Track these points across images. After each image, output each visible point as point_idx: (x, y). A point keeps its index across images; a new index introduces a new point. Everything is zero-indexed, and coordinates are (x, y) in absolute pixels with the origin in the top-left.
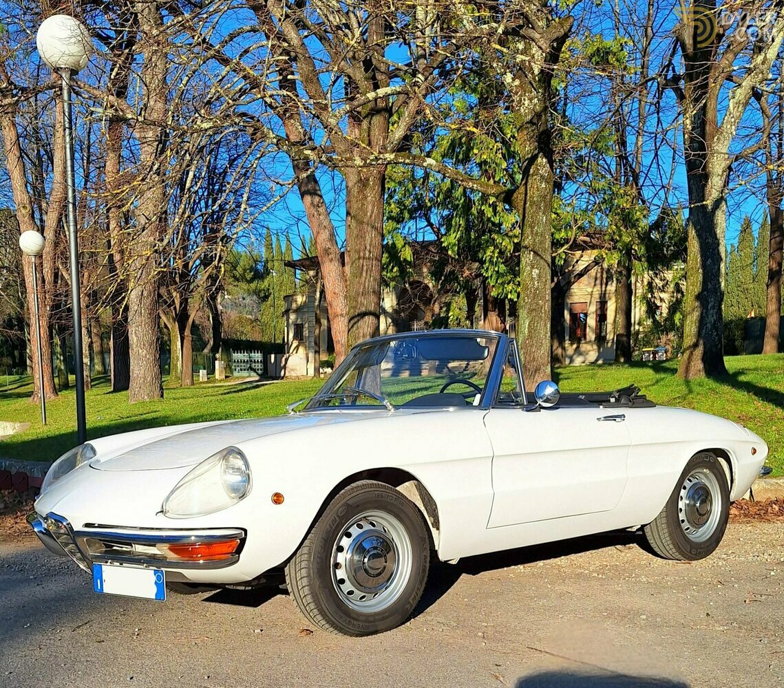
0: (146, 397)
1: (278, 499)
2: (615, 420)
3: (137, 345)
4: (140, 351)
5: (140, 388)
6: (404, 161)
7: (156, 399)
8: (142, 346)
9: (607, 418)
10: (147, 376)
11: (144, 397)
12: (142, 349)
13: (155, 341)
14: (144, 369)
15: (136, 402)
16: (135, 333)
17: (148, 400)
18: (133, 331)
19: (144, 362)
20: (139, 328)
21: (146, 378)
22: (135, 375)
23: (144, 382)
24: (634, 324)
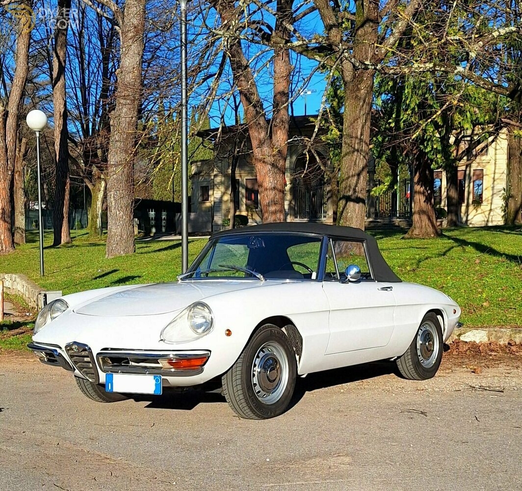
0: (122, 252)
1: (229, 333)
2: (387, 290)
3: (115, 208)
4: (118, 213)
5: (117, 244)
6: (440, 69)
7: (130, 254)
8: (120, 209)
9: (383, 289)
10: (123, 234)
11: (120, 252)
12: (119, 211)
13: (130, 204)
14: (121, 227)
15: (113, 257)
16: (114, 197)
17: (124, 255)
18: (112, 195)
19: (121, 222)
20: (117, 193)
21: (123, 236)
22: (113, 233)
23: (121, 239)
24: (506, 190)
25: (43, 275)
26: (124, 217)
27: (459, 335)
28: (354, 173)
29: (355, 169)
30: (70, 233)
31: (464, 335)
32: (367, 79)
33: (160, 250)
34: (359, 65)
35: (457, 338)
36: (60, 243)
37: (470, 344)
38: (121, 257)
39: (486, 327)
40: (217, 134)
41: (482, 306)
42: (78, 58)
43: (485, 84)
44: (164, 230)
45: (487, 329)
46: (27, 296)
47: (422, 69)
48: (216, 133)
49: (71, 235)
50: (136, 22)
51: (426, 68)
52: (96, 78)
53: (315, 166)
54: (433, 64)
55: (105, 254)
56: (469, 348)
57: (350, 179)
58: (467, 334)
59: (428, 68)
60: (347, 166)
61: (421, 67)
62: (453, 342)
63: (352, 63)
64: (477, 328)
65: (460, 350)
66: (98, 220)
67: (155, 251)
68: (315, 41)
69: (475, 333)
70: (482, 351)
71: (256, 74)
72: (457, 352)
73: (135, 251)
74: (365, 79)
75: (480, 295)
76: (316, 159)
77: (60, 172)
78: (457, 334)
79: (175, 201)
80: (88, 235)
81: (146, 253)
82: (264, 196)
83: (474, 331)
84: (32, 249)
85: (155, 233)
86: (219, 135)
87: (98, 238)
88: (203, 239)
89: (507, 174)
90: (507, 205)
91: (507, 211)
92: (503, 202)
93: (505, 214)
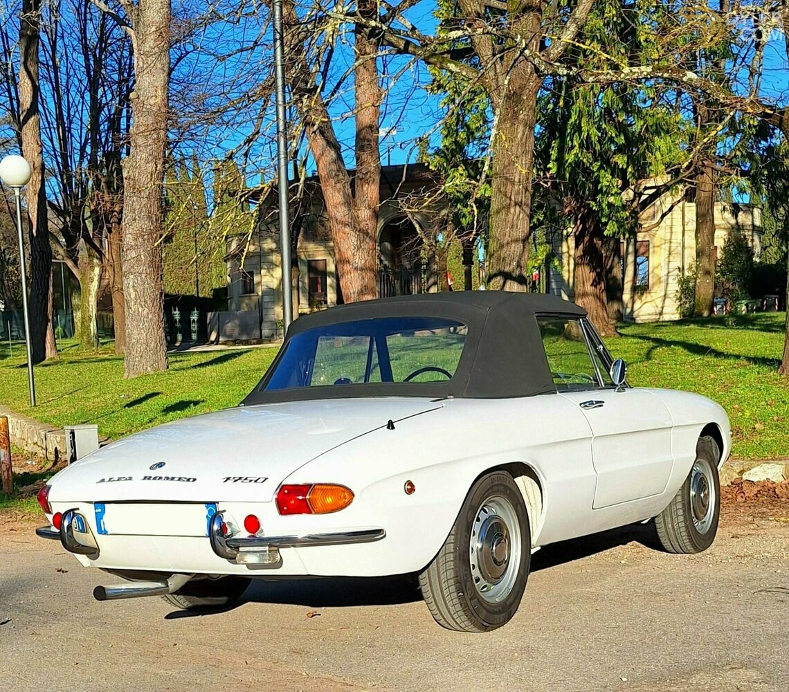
0: (149, 369)
3: (136, 302)
4: (140, 310)
5: (141, 357)
6: (662, 75)
7: (162, 370)
8: (143, 304)
10: (150, 341)
11: (147, 369)
12: (142, 307)
13: (159, 296)
14: (146, 332)
15: (136, 376)
16: (134, 286)
17: (152, 373)
18: (131, 284)
19: (146, 324)
20: (138, 280)
21: (149, 344)
22: (133, 341)
23: (146, 349)
24: (681, 269)
25: (35, 405)
26: (150, 316)
27: (742, 472)
28: (510, 239)
29: (511, 235)
30: (56, 344)
31: (748, 472)
32: (527, 98)
33: (201, 365)
34: (545, 69)
35: (738, 476)
36: (44, 358)
37: (758, 485)
38: (149, 375)
39: (780, 460)
40: (298, 186)
41: (754, 428)
42: (51, 82)
43: (727, 98)
44: (194, 336)
45: (783, 462)
46: (18, 436)
47: (636, 75)
48: (295, 184)
49: (57, 346)
50: (158, 18)
51: (642, 73)
52: (80, 112)
53: (415, 239)
54: (651, 67)
55: (124, 372)
56: (759, 491)
57: (505, 249)
58: (753, 471)
59: (645, 73)
60: (499, 230)
61: (635, 73)
62: (732, 483)
63: (535, 65)
64: (767, 461)
65: (747, 495)
66: (92, 325)
67: (195, 367)
68: (481, 30)
69: (765, 468)
70: (780, 495)
71: (393, 82)
72: (742, 497)
73: (168, 367)
74: (525, 98)
75: (740, 414)
76: (415, 228)
77: (37, 253)
78: (738, 471)
79: (201, 295)
80: (77, 347)
81: (184, 369)
82: (346, 282)
83: (764, 465)
84: (4, 369)
85: (182, 342)
86: (300, 188)
87: (93, 351)
88: (260, 349)
89: (683, 246)
90: (683, 291)
91: (684, 300)
92: (678, 287)
93: (681, 305)
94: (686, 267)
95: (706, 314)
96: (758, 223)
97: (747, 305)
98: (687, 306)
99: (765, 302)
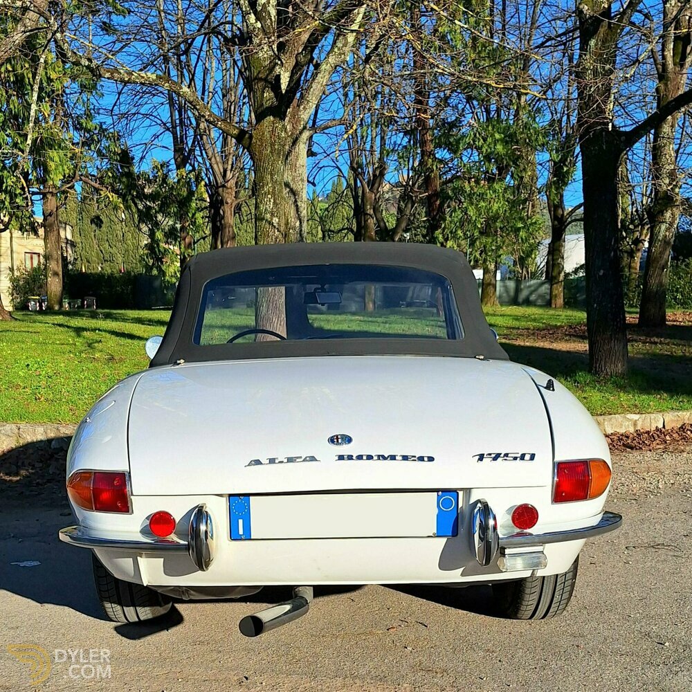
24: (12, 269)
89: (12, 251)
90: (15, 288)
91: (15, 295)
92: (9, 284)
93: (13, 299)
94: (15, 268)
95: (57, 308)
96: (69, 237)
97: (69, 303)
98: (19, 300)
99: (86, 302)
